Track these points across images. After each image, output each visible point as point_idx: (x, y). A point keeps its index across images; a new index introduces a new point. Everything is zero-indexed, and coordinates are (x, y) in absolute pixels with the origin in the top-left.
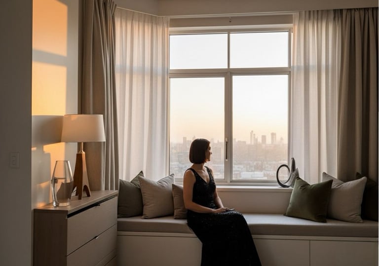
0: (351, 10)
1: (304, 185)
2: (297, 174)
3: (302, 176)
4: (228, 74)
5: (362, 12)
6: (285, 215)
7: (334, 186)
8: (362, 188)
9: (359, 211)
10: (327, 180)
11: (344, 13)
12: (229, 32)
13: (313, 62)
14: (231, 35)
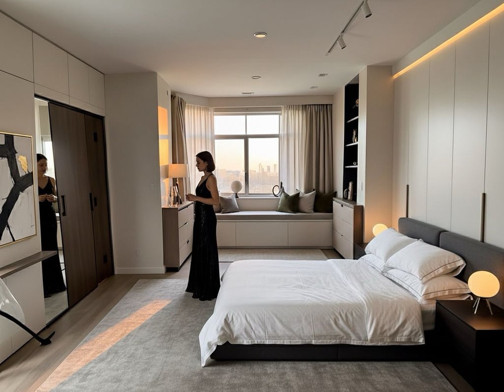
0: (310, 105)
1: (287, 196)
2: (283, 189)
3: (286, 191)
4: (246, 138)
5: (316, 107)
6: (276, 211)
7: (301, 195)
8: (314, 196)
9: (312, 208)
10: (298, 192)
11: (307, 106)
12: (246, 115)
13: (291, 131)
14: (247, 116)
